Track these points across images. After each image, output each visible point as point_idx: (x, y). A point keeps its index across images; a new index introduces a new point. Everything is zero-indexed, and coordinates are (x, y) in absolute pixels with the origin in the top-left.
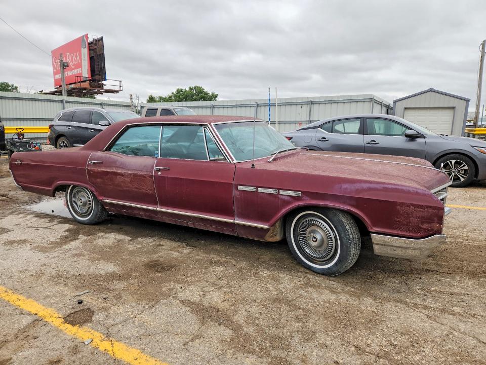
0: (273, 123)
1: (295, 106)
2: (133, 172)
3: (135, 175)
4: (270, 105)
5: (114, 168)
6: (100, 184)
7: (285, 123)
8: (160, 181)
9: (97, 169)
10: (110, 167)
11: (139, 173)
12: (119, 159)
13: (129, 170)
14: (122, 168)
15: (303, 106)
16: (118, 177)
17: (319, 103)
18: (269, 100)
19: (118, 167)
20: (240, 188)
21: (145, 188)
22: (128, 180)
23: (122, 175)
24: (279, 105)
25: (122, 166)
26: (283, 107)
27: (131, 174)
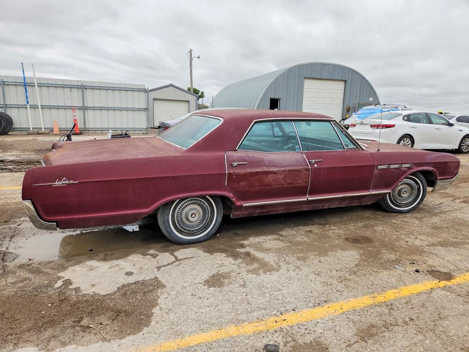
0: (34, 107)
1: (61, 89)
2: (287, 168)
3: (289, 171)
4: (26, 85)
5: (264, 167)
6: (244, 188)
7: (50, 107)
8: (316, 172)
9: (242, 171)
10: (259, 166)
11: (294, 168)
12: (265, 157)
13: (281, 167)
14: (273, 166)
15: (72, 89)
16: (269, 176)
17: (93, 88)
18: (24, 78)
19: (267, 166)
20: (379, 167)
21: (299, 182)
22: (281, 177)
23: (275, 173)
24: (40, 86)
25: (272, 164)
26: (44, 89)
27: (285, 171)
